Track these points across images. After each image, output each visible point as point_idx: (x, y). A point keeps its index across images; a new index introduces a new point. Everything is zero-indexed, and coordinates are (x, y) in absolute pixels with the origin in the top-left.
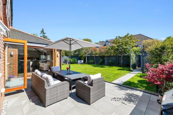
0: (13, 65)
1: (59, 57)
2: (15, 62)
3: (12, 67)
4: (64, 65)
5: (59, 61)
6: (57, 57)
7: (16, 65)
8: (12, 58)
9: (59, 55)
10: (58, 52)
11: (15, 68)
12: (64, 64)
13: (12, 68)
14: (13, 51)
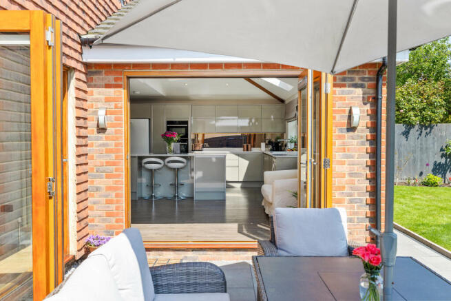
0: (108, 177)
1: (364, 132)
2: (114, 164)
3: (103, 186)
4: (434, 185)
5: (367, 159)
6: (351, 129)
7: (119, 176)
8: (101, 138)
9: (361, 115)
10: (359, 91)
11: (117, 195)
12: (438, 179)
13: (103, 192)
14: (108, 100)
